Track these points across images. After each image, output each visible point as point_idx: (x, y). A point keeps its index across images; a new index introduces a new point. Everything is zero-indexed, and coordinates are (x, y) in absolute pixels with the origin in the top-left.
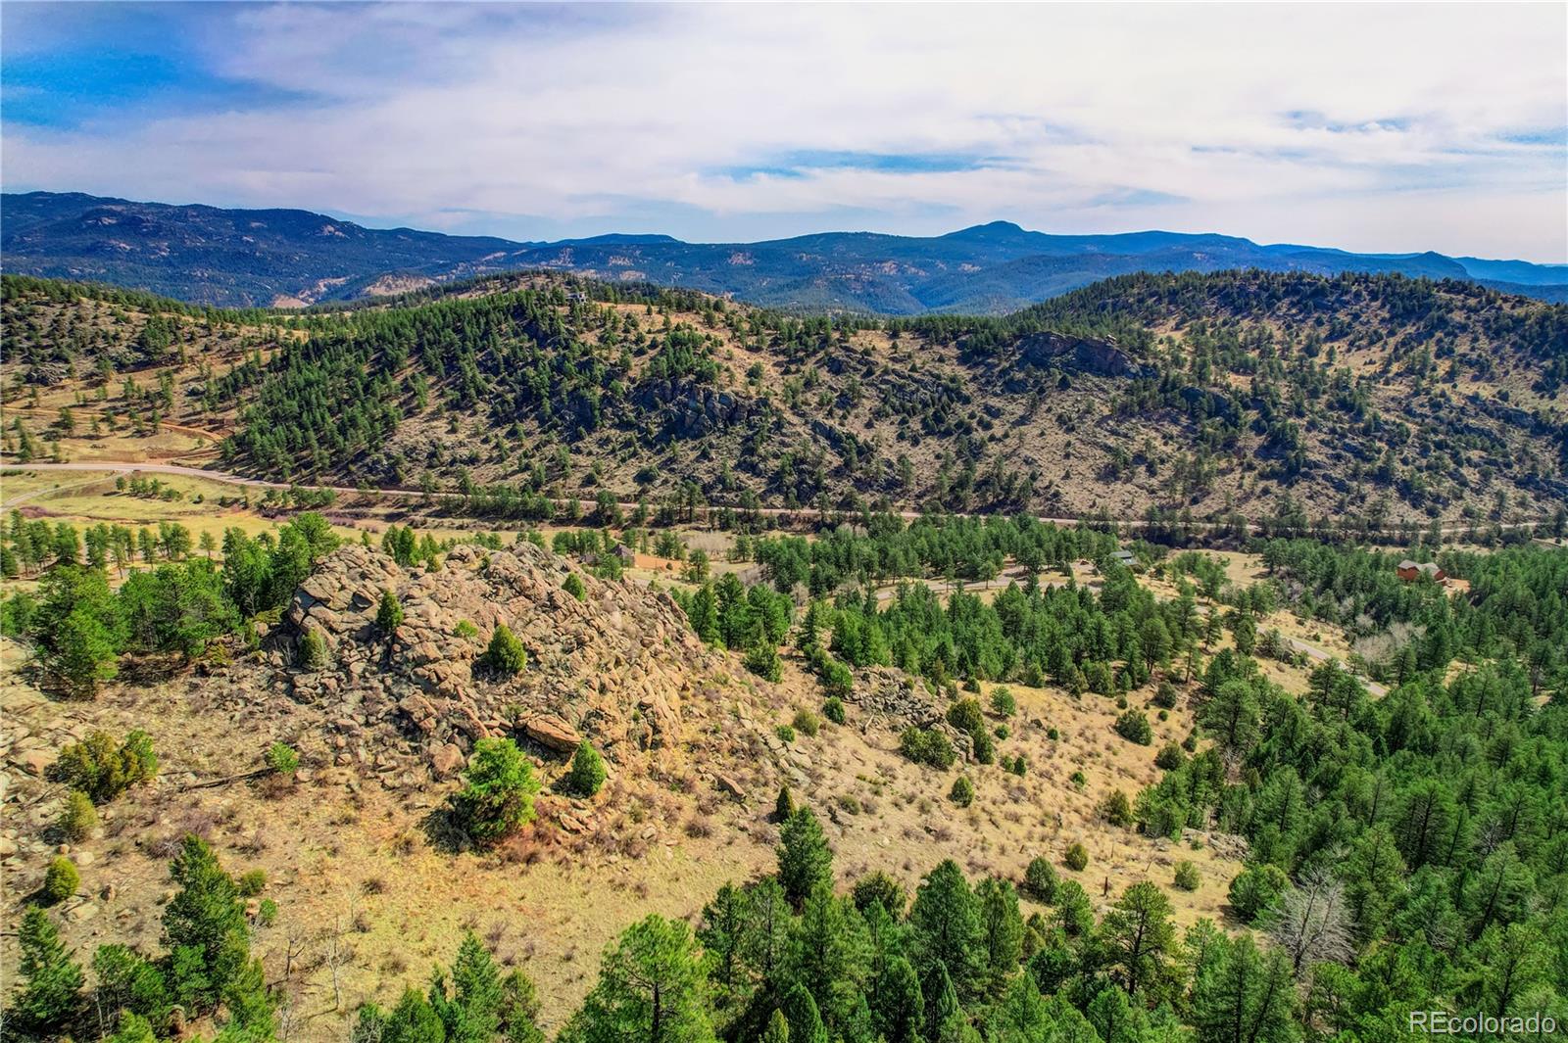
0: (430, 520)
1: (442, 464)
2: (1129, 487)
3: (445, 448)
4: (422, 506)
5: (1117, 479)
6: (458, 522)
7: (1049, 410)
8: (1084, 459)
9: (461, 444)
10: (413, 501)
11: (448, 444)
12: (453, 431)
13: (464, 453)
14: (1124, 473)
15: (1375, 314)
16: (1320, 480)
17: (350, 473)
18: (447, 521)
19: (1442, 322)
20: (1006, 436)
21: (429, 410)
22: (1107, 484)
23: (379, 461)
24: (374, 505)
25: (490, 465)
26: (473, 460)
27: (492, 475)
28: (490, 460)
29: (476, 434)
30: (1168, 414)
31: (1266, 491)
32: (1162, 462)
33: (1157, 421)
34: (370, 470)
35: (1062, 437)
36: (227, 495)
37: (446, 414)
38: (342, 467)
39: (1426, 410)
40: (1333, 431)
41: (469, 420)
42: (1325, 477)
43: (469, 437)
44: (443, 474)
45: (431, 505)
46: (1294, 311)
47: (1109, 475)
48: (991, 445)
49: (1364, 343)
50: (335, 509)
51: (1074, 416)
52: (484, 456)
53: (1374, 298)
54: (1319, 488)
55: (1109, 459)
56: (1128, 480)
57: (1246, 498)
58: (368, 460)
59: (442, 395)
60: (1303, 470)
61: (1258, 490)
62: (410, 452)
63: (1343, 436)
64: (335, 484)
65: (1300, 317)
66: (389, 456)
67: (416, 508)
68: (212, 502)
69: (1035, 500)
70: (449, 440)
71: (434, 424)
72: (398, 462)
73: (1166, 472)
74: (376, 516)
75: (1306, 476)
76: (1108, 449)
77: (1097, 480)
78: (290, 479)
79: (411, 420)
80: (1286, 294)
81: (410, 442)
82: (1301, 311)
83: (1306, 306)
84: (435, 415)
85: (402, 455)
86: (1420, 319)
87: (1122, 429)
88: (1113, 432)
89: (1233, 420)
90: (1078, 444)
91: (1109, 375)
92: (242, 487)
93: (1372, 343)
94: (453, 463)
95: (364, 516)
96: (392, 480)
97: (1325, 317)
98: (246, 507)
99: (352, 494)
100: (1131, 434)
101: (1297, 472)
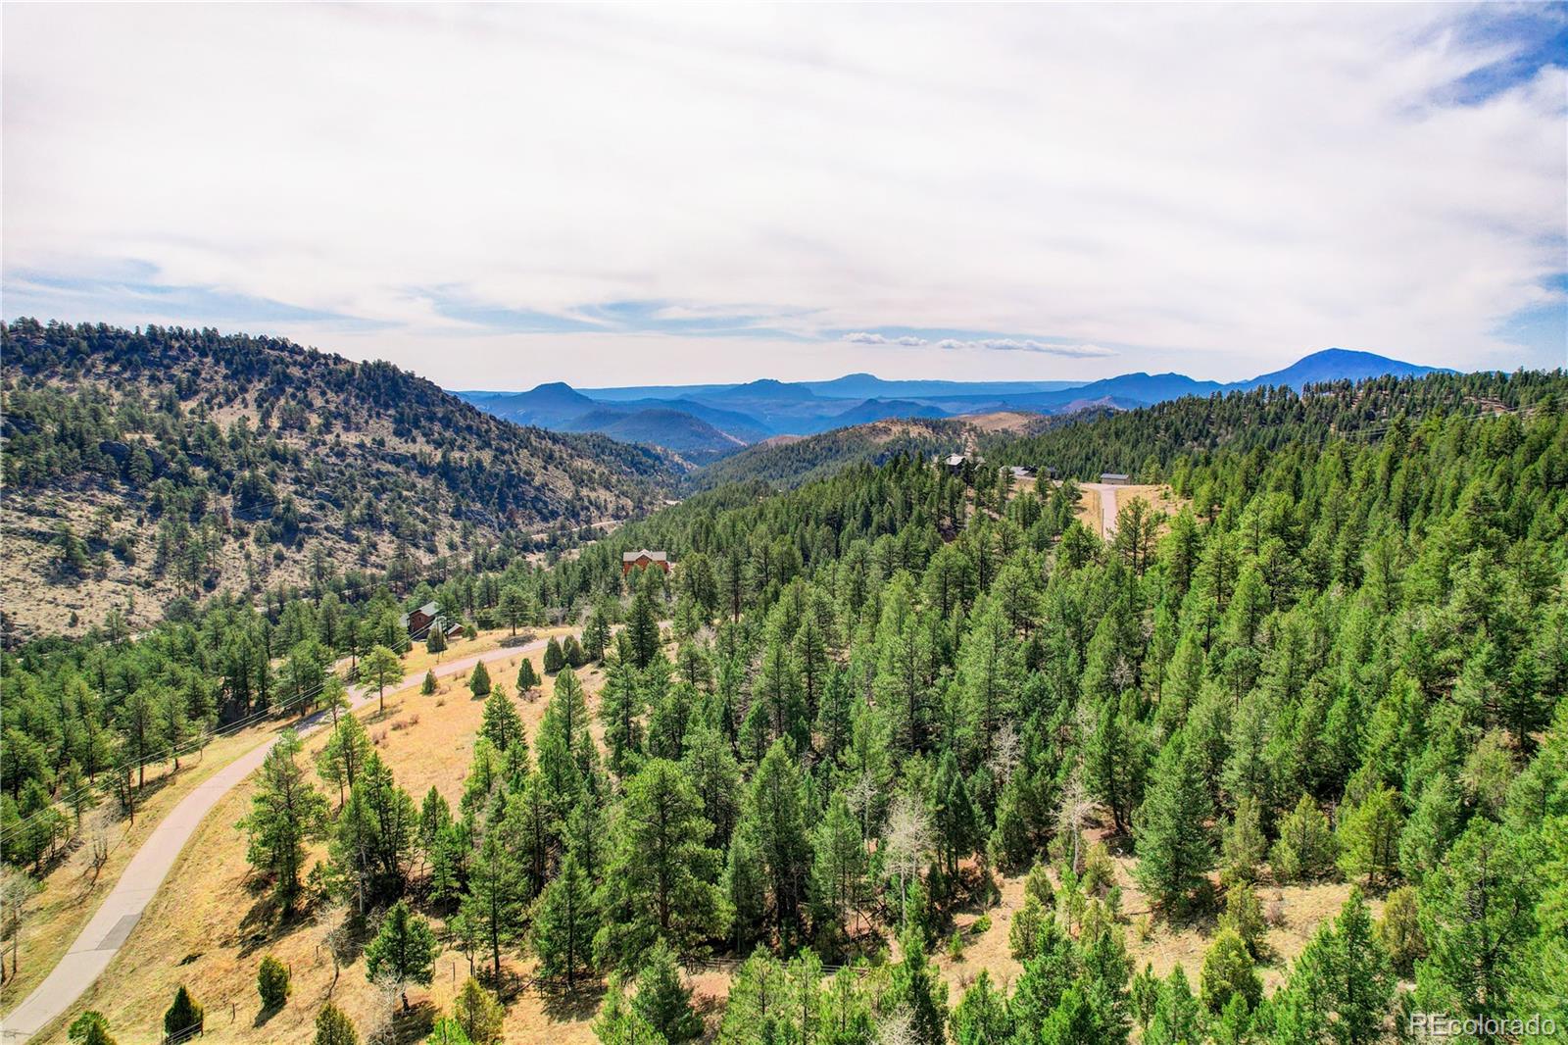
2: (107, 585)
5: (83, 577)
14: (89, 566)
15: (215, 374)
16: (326, 534)
19: (284, 377)
22: (71, 586)
30: (90, 480)
31: (280, 557)
32: (132, 542)
33: (83, 490)
39: (334, 459)
40: (297, 481)
42: (327, 529)
46: (115, 368)
47: (67, 570)
49: (221, 399)
53: (203, 354)
54: (330, 543)
55: (50, 551)
56: (100, 577)
57: (265, 570)
60: (303, 525)
61: (271, 559)
63: (311, 485)
65: (127, 375)
73: (148, 556)
75: (309, 531)
77: (53, 584)
80: (94, 349)
82: (125, 369)
83: (130, 362)
86: (262, 375)
87: (40, 502)
88: (32, 512)
89: (182, 479)
93: (230, 400)
97: (160, 374)
100: (60, 511)
101: (297, 530)
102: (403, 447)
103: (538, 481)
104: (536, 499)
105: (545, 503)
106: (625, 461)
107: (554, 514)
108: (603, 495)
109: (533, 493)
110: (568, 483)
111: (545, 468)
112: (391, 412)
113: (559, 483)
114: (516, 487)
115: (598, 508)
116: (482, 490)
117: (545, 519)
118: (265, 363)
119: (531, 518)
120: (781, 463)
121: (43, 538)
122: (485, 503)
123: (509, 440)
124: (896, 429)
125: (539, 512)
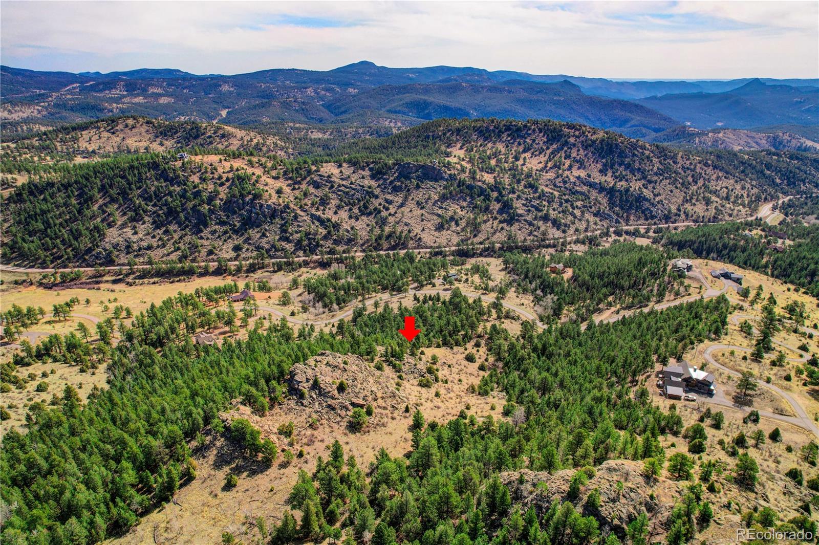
0: (137, 281)
1: (134, 251)
2: (449, 232)
3: (134, 242)
4: (130, 274)
5: (444, 229)
6: (152, 280)
7: (413, 199)
8: (429, 221)
9: (141, 240)
10: (124, 272)
11: (135, 240)
12: (136, 233)
13: (144, 244)
14: (446, 226)
15: (541, 139)
16: (523, 222)
17: (85, 260)
18: (146, 280)
19: (566, 143)
20: (396, 213)
21: (119, 223)
22: (440, 232)
23: (100, 253)
24: (104, 275)
25: (159, 249)
26: (149, 248)
27: (161, 254)
28: (158, 246)
29: (148, 234)
30: (462, 196)
31: (502, 229)
32: (461, 219)
33: (458, 200)
34: (97, 258)
35: (420, 212)
36: (18, 278)
37: (130, 225)
38: (81, 258)
39: (561, 184)
40: (527, 199)
41: (142, 226)
42: (525, 220)
43: (144, 235)
44: (136, 256)
45: (134, 273)
46: (509, 139)
47: (440, 228)
48: (390, 218)
49: (537, 153)
50: (83, 280)
51: (423, 201)
52: (155, 245)
53: (541, 132)
54: (522, 225)
55: (440, 220)
56: (448, 229)
57: (495, 233)
58: (94, 253)
59: (125, 214)
60: (516, 218)
61: (499, 228)
62: (116, 246)
63: (531, 201)
64: (78, 266)
65: (512, 141)
66: (105, 250)
67: (127, 275)
68: (10, 283)
69: (411, 242)
70: (135, 238)
71: (125, 230)
72: (111, 252)
73: (463, 223)
74: (107, 281)
75: (518, 220)
76: (439, 215)
77: (436, 230)
78: (52, 266)
79: (111, 229)
80: (506, 130)
81: (114, 241)
82: (512, 139)
83: (514, 136)
84: (124, 226)
85: (112, 249)
86: (558, 141)
87: (444, 206)
88: (441, 208)
89: (487, 198)
90: (426, 214)
91: (436, 181)
92: (27, 274)
93: (540, 153)
94: (140, 249)
95: (100, 282)
96: (111, 262)
97: (522, 141)
98: (32, 284)
99: (90, 271)
100: (448, 207)
101: (514, 219)
102: (597, 178)
103: (658, 199)
104: (648, 209)
105: (652, 212)
107: (653, 217)
109: (647, 206)
110: (680, 200)
111: (672, 191)
112: (604, 160)
113: (673, 200)
114: (642, 202)
115: (687, 216)
117: (646, 219)
122: (621, 207)
125: (645, 216)
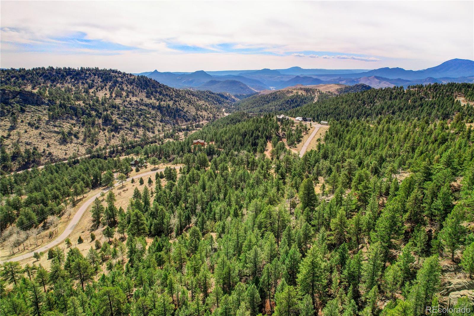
2: (73, 145)
5: (67, 143)
7: (22, 122)
8: (50, 138)
14: (68, 140)
15: (98, 81)
16: (125, 129)
19: (116, 82)
20: (9, 135)
22: (65, 145)
30: (68, 117)
31: (114, 136)
32: (78, 133)
33: (66, 119)
35: (37, 132)
39: (129, 106)
40: (118, 114)
42: (126, 128)
46: (73, 80)
47: (64, 141)
49: (100, 88)
51: (35, 122)
53: (95, 75)
54: (126, 132)
55: (60, 136)
56: (71, 142)
57: (110, 140)
60: (119, 127)
61: (111, 136)
63: (122, 115)
65: (76, 82)
69: (42, 158)
73: (82, 137)
75: (121, 128)
77: (61, 145)
80: (67, 75)
82: (75, 80)
83: (76, 78)
86: (111, 81)
87: (57, 123)
88: (55, 126)
89: (90, 115)
90: (44, 133)
91: (39, 105)
93: (102, 89)
97: (84, 82)
100: (61, 125)
101: (118, 128)
102: (147, 101)
103: (185, 110)
104: (184, 115)
105: (187, 117)
106: (215, 100)
107: (189, 120)
108: (204, 113)
109: (183, 114)
110: (194, 110)
111: (188, 106)
112: (145, 90)
113: (192, 110)
114: (179, 112)
115: (202, 117)
116: (169, 113)
117: (186, 121)
118: (111, 77)
119: (182, 121)
120: (259, 102)
121: (58, 133)
122: (170, 116)
123: (178, 97)
124: (295, 91)
125: (185, 119)
